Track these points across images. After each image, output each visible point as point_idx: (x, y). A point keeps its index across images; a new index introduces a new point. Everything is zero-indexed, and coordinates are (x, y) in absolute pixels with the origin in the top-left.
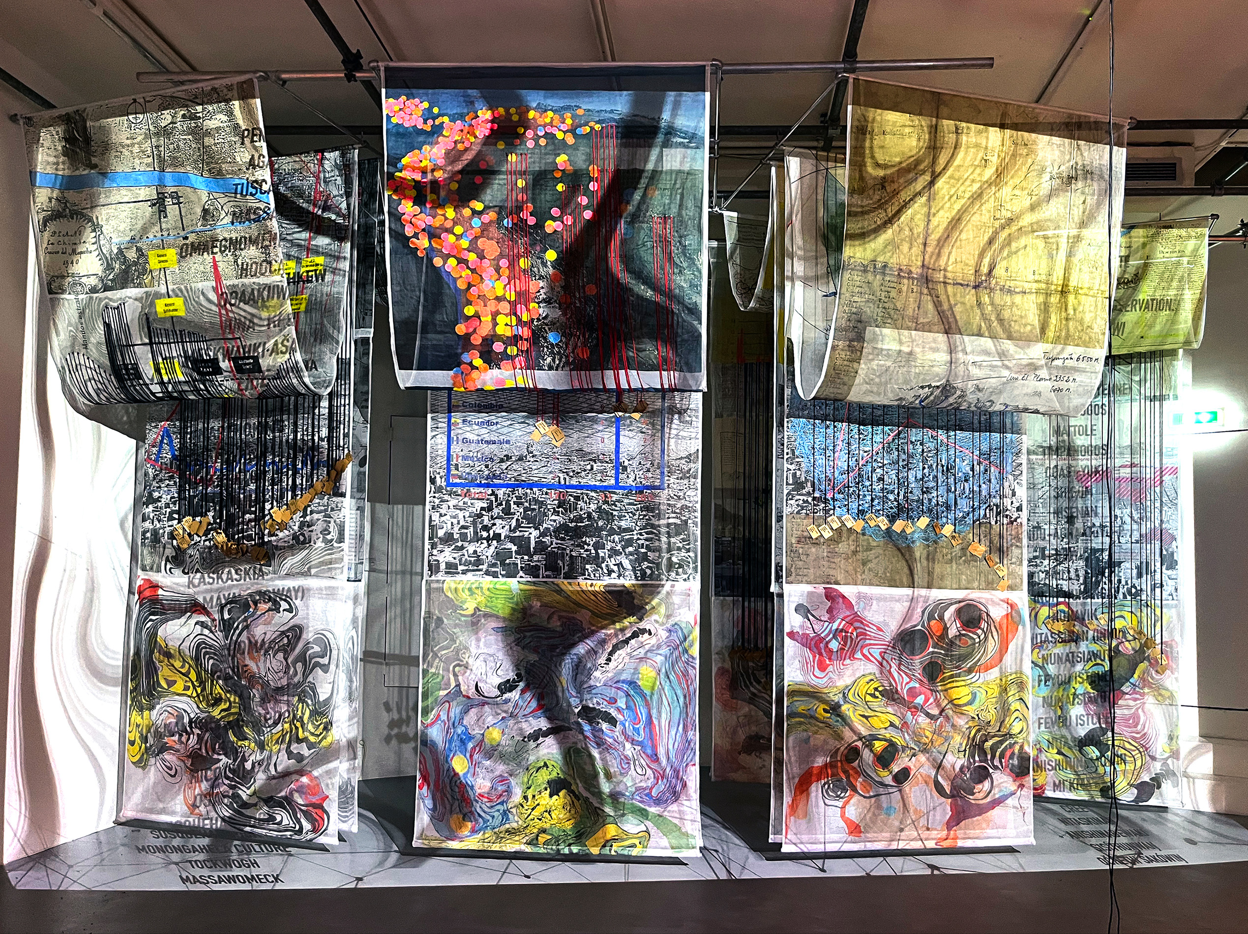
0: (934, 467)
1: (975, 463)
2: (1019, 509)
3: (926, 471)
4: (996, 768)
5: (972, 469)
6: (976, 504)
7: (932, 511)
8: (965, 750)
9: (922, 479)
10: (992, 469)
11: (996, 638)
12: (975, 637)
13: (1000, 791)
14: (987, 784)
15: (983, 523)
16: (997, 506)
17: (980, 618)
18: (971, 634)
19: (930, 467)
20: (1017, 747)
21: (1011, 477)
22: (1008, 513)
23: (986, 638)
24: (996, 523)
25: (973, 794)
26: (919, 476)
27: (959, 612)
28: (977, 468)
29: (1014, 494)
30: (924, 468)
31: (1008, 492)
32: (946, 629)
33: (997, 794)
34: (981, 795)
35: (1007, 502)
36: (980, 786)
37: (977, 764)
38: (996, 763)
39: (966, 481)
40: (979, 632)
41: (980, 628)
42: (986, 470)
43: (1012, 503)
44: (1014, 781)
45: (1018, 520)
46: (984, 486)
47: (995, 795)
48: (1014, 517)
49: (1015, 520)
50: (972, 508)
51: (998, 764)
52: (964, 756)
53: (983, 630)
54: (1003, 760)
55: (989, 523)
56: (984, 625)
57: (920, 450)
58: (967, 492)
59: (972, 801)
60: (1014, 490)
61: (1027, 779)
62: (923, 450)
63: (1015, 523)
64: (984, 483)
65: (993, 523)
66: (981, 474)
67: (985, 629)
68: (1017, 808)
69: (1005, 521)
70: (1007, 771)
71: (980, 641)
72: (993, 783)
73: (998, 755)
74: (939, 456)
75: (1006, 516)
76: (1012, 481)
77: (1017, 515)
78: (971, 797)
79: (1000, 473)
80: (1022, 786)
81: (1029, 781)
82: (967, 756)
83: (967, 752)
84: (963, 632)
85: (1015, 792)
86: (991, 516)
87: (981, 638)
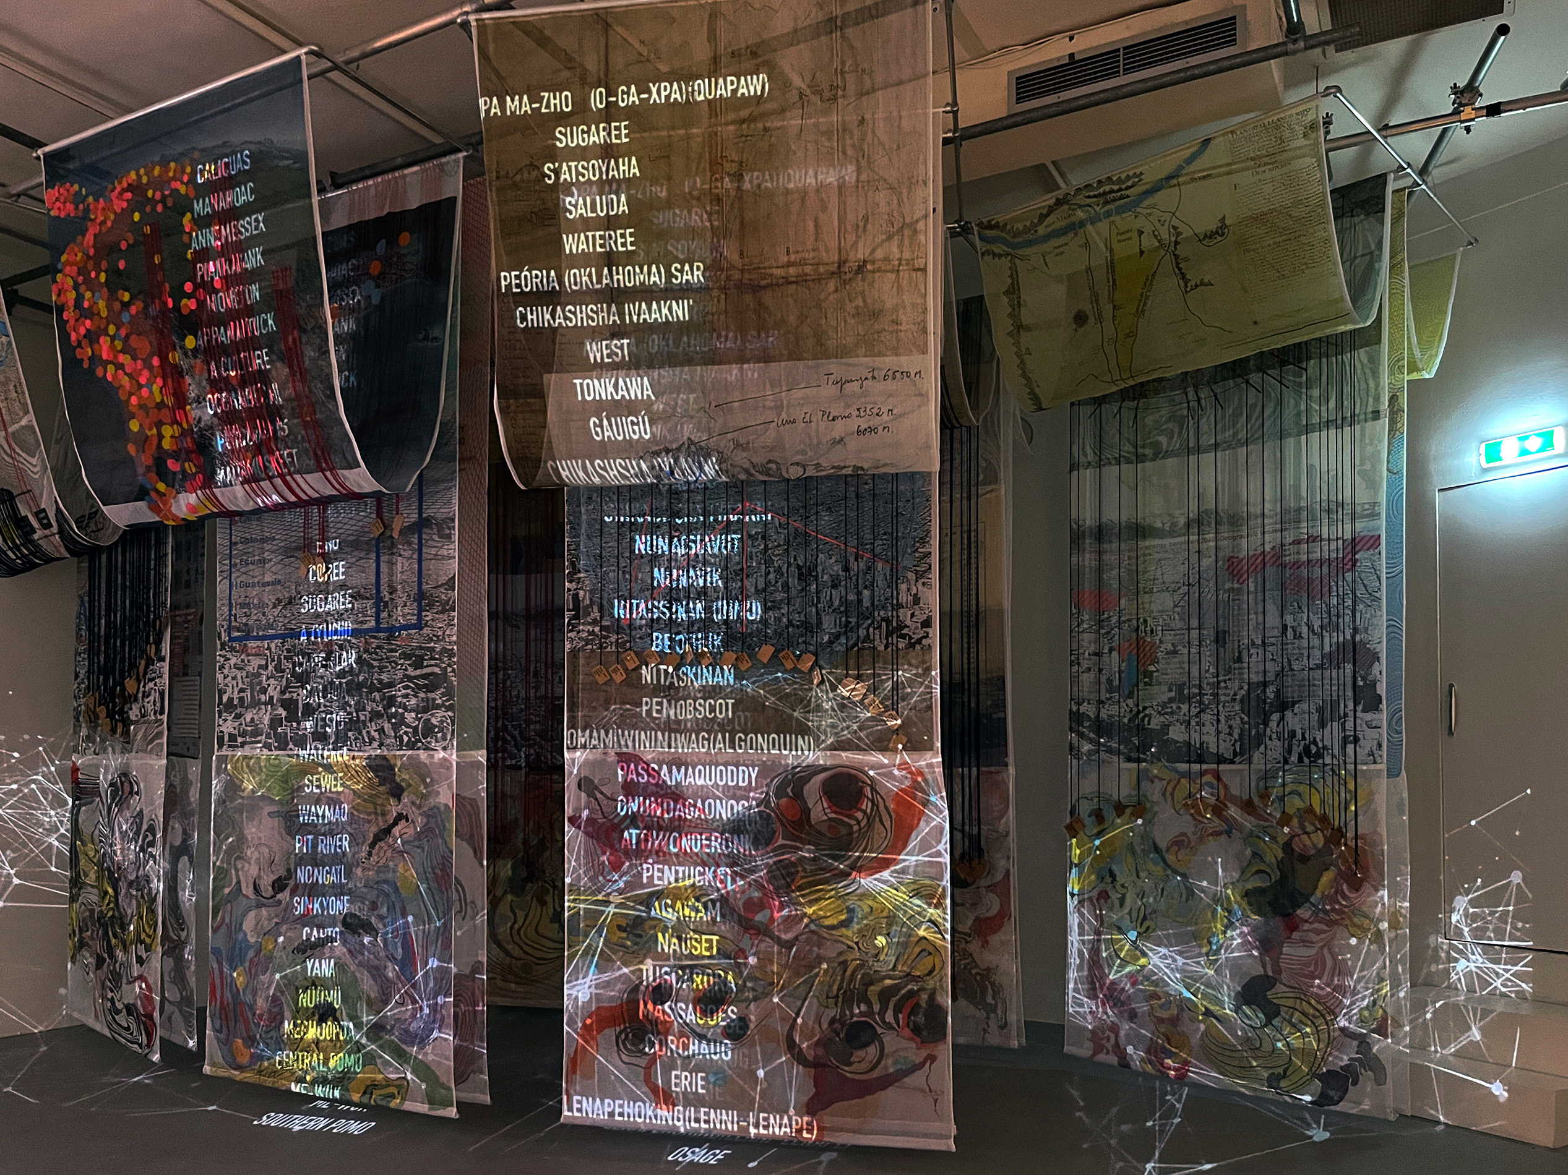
0: (784, 570)
1: (852, 559)
2: (927, 623)
3: (771, 576)
4: (889, 1026)
5: (846, 569)
6: (853, 620)
7: (781, 635)
8: (837, 996)
9: (764, 590)
10: (880, 565)
11: (887, 824)
12: (853, 822)
13: (895, 1063)
14: (872, 1051)
15: (863, 648)
16: (888, 621)
17: (860, 794)
18: (846, 820)
19: (779, 570)
20: (924, 997)
21: (911, 576)
22: (904, 631)
23: (870, 824)
24: (886, 647)
25: (850, 1064)
26: (761, 585)
27: (825, 784)
28: (854, 566)
29: (916, 600)
30: (768, 574)
31: (904, 598)
32: (807, 811)
33: (890, 1066)
34: (864, 1066)
35: (905, 614)
36: (861, 1053)
37: (855, 1019)
38: (889, 1017)
39: (835, 586)
40: (859, 815)
41: (860, 810)
42: (869, 568)
43: (913, 615)
44: (918, 1048)
45: (924, 641)
46: (866, 593)
47: (886, 1068)
48: (916, 637)
49: (919, 641)
50: (846, 626)
51: (893, 1021)
52: (836, 1005)
53: (865, 812)
54: (900, 1016)
55: (874, 648)
56: (866, 805)
57: (762, 547)
58: (837, 603)
59: (848, 1075)
60: (916, 595)
61: (941, 1047)
62: (766, 546)
63: (918, 647)
64: (866, 587)
65: (882, 648)
66: (861, 575)
67: (869, 811)
68: (923, 1091)
69: (902, 644)
70: (907, 1032)
71: (860, 829)
72: (882, 1049)
73: (891, 1005)
74: (793, 553)
75: (903, 636)
76: (913, 582)
77: (922, 633)
78: (846, 1068)
79: (892, 570)
80: (932, 1058)
81: (945, 1053)
82: (839, 1005)
83: (840, 1000)
84: (833, 815)
85: (921, 1066)
86: (877, 637)
87: (862, 824)
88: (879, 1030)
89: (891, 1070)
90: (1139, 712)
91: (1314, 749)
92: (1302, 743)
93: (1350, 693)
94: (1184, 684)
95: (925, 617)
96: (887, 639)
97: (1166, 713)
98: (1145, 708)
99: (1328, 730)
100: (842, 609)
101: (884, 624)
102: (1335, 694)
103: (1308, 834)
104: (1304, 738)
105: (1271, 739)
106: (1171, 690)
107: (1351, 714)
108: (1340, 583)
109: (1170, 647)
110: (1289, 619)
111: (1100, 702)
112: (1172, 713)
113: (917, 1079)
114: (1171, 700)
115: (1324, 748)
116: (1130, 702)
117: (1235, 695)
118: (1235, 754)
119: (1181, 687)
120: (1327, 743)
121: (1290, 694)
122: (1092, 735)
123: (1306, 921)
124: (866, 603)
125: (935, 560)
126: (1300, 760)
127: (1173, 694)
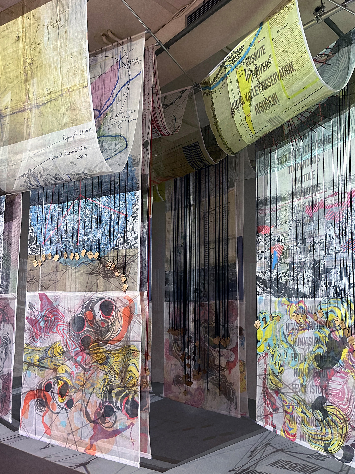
1: (112, 213)
2: (136, 238)
4: (118, 408)
5: (110, 218)
6: (112, 238)
9: (85, 228)
10: (121, 215)
11: (121, 322)
12: (109, 321)
13: (120, 425)
14: (113, 417)
15: (115, 250)
17: (112, 309)
20: (131, 396)
21: (131, 219)
22: (129, 241)
23: (114, 322)
24: (123, 248)
27: (101, 305)
28: (113, 216)
29: (133, 228)
31: (129, 228)
32: (95, 316)
34: (109, 425)
35: (128, 234)
36: (109, 419)
37: (107, 404)
38: (118, 404)
40: (111, 317)
42: (117, 217)
43: (131, 235)
44: (128, 420)
45: (135, 245)
46: (116, 227)
47: (117, 426)
48: (132, 243)
49: (133, 245)
50: (110, 241)
51: (119, 406)
52: (101, 397)
53: (113, 317)
54: (122, 404)
55: (118, 249)
56: (114, 314)
57: (84, 211)
58: (106, 232)
59: (104, 428)
60: (133, 226)
61: (135, 420)
62: (85, 211)
63: (133, 248)
64: (116, 225)
65: (120, 249)
66: (115, 220)
67: (114, 316)
68: (128, 438)
69: (128, 247)
70: (124, 411)
71: (111, 324)
72: (116, 418)
73: (119, 400)
74: (94, 213)
75: (128, 244)
76: (132, 221)
77: (134, 242)
78: (104, 425)
79: (125, 216)
80: (132, 424)
81: (137, 422)
82: (102, 397)
83: (103, 394)
84: (103, 318)
85: (128, 427)
86: (119, 244)
87: (112, 322)
88: (115, 410)
89: (119, 428)
90: (278, 276)
91: (338, 290)
92: (334, 287)
93: (351, 263)
94: (292, 263)
95: (135, 235)
96: (123, 245)
97: (287, 276)
98: (280, 274)
99: (343, 281)
100: (108, 234)
101: (122, 239)
102: (345, 264)
103: (338, 330)
104: (335, 286)
105: (322, 286)
106: (288, 266)
107: (352, 273)
108: (346, 213)
109: (287, 247)
110: (328, 231)
111: (265, 272)
112: (289, 275)
113: (126, 433)
114: (288, 270)
115: (342, 290)
116: (275, 271)
117: (309, 267)
118: (310, 293)
119: (291, 264)
120: (343, 287)
121: (329, 265)
122: (262, 286)
123: (338, 372)
124: (116, 231)
125: (139, 212)
126: (334, 296)
127: (288, 268)
